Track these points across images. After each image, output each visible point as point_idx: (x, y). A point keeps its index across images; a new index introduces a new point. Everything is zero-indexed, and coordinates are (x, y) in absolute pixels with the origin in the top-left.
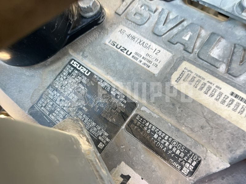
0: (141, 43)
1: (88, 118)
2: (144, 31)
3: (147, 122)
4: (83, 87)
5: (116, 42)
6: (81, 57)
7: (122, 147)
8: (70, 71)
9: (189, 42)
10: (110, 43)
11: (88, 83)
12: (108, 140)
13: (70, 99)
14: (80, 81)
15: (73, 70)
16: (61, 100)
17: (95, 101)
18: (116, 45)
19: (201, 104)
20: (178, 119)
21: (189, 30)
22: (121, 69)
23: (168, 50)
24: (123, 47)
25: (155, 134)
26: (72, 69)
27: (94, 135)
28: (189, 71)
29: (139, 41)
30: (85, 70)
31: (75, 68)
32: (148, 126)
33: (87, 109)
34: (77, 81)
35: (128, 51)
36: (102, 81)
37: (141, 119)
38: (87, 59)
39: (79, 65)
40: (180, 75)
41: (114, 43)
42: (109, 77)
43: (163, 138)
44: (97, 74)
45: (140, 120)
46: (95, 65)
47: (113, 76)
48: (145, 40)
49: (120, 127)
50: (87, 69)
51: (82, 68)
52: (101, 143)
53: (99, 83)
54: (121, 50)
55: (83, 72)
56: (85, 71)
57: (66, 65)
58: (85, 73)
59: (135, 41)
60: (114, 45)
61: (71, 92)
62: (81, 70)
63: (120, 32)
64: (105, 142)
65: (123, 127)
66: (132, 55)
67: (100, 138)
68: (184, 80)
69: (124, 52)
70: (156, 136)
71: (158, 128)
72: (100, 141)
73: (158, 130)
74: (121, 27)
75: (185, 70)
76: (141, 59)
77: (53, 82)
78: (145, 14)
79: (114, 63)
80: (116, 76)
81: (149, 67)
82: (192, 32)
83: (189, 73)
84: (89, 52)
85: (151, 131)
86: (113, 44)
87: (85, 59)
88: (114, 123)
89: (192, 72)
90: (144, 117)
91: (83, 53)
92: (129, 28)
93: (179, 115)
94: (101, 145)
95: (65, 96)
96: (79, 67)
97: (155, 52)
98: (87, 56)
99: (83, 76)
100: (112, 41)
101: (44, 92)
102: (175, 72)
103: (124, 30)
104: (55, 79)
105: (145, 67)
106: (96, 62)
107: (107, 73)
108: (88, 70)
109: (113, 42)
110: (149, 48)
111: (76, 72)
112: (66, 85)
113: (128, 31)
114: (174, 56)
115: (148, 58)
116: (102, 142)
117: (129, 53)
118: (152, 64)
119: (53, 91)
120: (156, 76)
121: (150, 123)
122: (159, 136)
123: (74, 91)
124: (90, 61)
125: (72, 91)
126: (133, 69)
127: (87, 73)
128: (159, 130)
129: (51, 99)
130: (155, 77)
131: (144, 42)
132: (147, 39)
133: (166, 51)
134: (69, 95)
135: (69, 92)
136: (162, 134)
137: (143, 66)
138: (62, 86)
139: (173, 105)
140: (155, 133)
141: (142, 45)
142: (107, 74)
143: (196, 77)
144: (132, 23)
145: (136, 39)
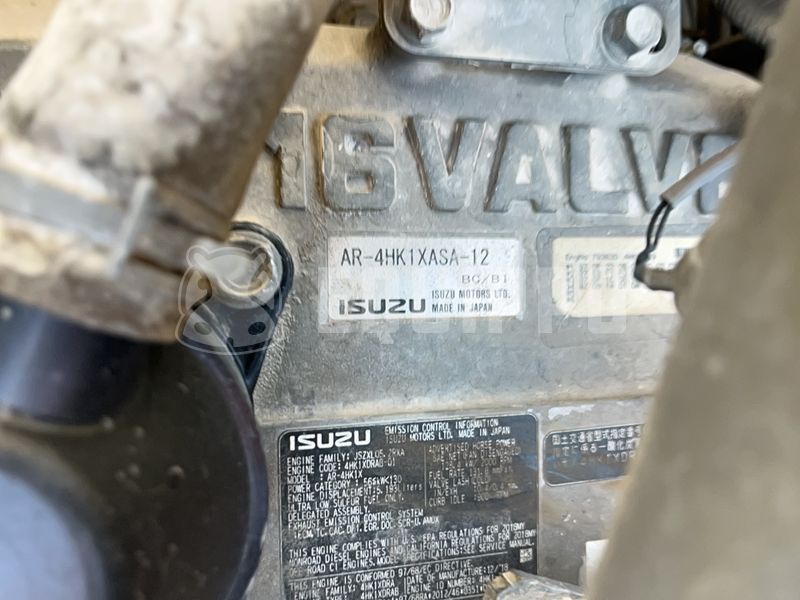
0: (427, 256)
1: (456, 532)
2: (408, 216)
3: (578, 433)
4: (382, 479)
5: (358, 298)
6: (297, 407)
7: (566, 520)
8: (310, 470)
9: (538, 187)
10: (346, 310)
11: (385, 459)
12: (530, 533)
13: (375, 531)
14: (360, 473)
15: (316, 461)
16: (352, 555)
17: (440, 485)
18: (365, 305)
19: (641, 316)
20: (620, 376)
21: (517, 151)
22: (432, 360)
23: (503, 236)
24: (391, 301)
25: (606, 444)
26: (309, 460)
27: (495, 551)
28: (579, 257)
29: (417, 257)
30: (349, 435)
31: (316, 452)
32: (586, 439)
33: (436, 515)
34: (353, 480)
35: (411, 301)
36: (416, 428)
37: (565, 438)
38: (319, 402)
39: (320, 436)
40: (568, 280)
41: (357, 304)
42: (416, 400)
43: (625, 439)
44: (389, 422)
45: (562, 441)
46: (357, 399)
47: (423, 392)
48: (430, 243)
49: (537, 489)
50: (352, 430)
51: (336, 438)
52: (522, 551)
53: (413, 437)
54: (392, 310)
55: (349, 444)
56: (352, 439)
57: (284, 464)
58: (358, 442)
59: (408, 262)
60: (361, 310)
61: (362, 517)
62: (339, 444)
63: (346, 263)
64: (528, 543)
65: (542, 483)
66: (428, 306)
67: (513, 545)
68: (582, 287)
69: (404, 312)
70: (611, 446)
71: (604, 429)
72: (518, 549)
73: (607, 431)
74: (338, 245)
75: (570, 263)
76: (457, 301)
77: (285, 535)
78: (376, 166)
79: (402, 358)
80: (431, 385)
81: (491, 308)
82: (528, 155)
83: (581, 261)
84: (308, 376)
85: (598, 444)
86: (356, 310)
87: (314, 404)
88: (519, 491)
89: (585, 257)
90: (568, 429)
91: (292, 392)
92: (361, 233)
93: (618, 367)
94: (525, 556)
95: (353, 536)
96: (325, 440)
97: (479, 261)
98: (313, 392)
99: (359, 453)
100: (346, 304)
101: (285, 575)
102: (554, 280)
103: (353, 250)
104: (286, 523)
105: (482, 313)
106: (351, 391)
107: (403, 395)
108: (358, 429)
109: (350, 303)
110: (456, 258)
111: (328, 458)
112: (332, 510)
113: (368, 245)
114: (524, 241)
115: (471, 286)
116: (522, 548)
117: (417, 306)
118: (492, 294)
119: (309, 554)
120: (521, 318)
121: (586, 432)
122: (616, 440)
123: (366, 508)
124: (332, 398)
125: (363, 510)
126: (459, 339)
127: (362, 438)
128: (610, 429)
129: (322, 574)
130: (520, 322)
131: (433, 251)
132: (434, 235)
133: (502, 241)
134: (362, 526)
135: (357, 519)
136: (619, 433)
137: (475, 314)
138: (322, 521)
139: (596, 356)
140: (605, 442)
141: (433, 262)
142: (406, 396)
143: (599, 262)
144: (358, 215)
145: (406, 256)
